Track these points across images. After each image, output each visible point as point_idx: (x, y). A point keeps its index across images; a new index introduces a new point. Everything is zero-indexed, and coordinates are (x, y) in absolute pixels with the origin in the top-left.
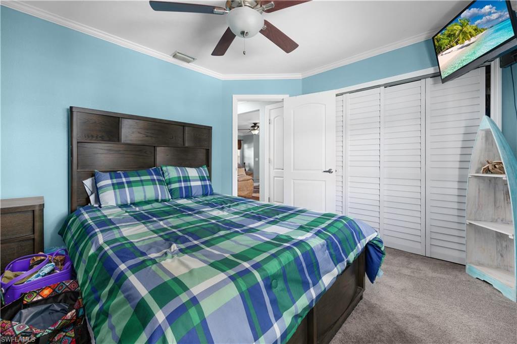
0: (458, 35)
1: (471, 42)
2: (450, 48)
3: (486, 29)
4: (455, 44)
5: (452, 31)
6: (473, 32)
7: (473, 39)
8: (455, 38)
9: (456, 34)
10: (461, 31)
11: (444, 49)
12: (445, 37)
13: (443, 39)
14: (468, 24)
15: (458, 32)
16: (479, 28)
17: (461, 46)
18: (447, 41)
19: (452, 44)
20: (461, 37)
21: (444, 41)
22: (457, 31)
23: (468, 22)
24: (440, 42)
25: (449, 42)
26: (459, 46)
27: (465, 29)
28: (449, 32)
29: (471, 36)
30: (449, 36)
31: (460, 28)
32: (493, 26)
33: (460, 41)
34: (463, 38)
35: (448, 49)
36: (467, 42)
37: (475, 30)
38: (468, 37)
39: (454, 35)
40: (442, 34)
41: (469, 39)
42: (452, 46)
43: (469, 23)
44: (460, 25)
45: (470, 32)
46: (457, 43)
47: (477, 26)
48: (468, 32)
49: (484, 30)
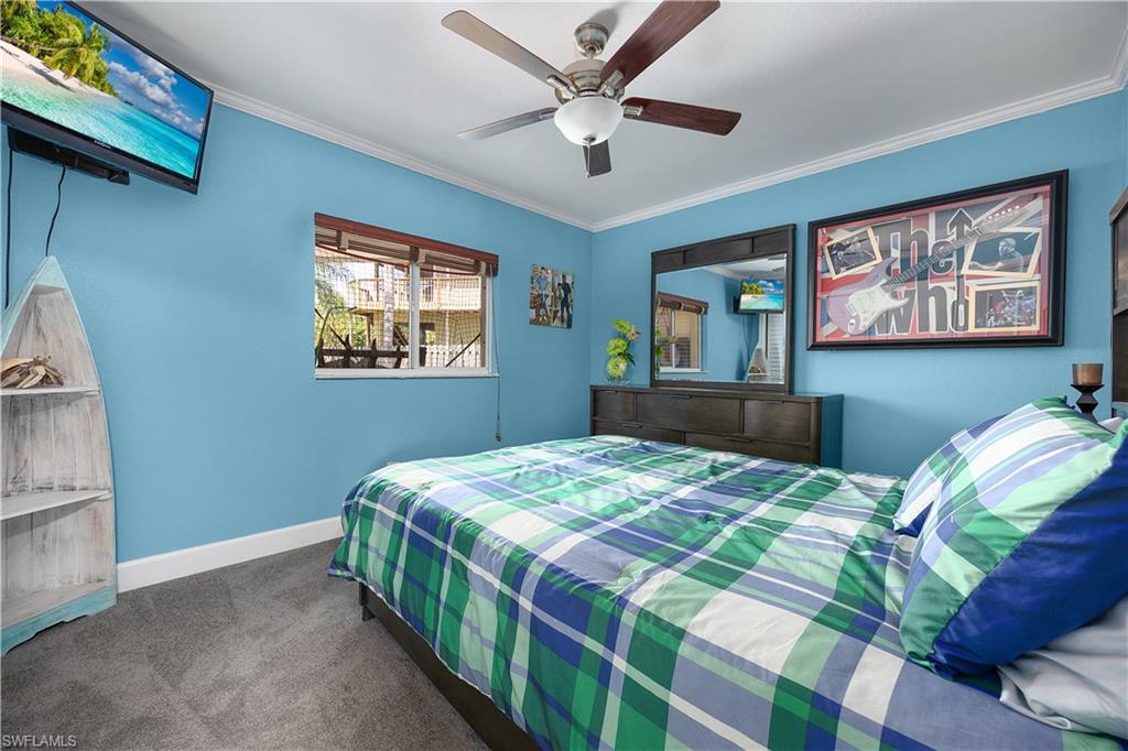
0: (61, 47)
1: (65, 83)
2: (20, 47)
3: (115, 95)
4: (36, 52)
5: (61, 26)
6: (90, 72)
7: (73, 82)
8: (50, 44)
9: (60, 41)
10: (74, 45)
11: (9, 36)
12: (36, 22)
13: (29, 19)
14: (99, 49)
15: (66, 40)
16: (107, 79)
17: (42, 67)
18: (30, 31)
19: (32, 46)
20: (61, 54)
21: (26, 24)
22: (68, 36)
23: (105, 47)
24: (17, 18)
25: (33, 38)
26: (38, 63)
27: (83, 51)
28: (53, 23)
29: (79, 75)
30: (46, 28)
31: (79, 38)
32: (130, 104)
33: (52, 59)
34: (61, 60)
35: (15, 45)
36: (57, 74)
37: (97, 73)
38: (71, 68)
39: (56, 37)
40: (39, 10)
41: (67, 74)
42: (27, 49)
43: (102, 50)
44: (84, 36)
45: (84, 67)
46: (41, 55)
47: (109, 70)
48: (82, 61)
49: (111, 91)
